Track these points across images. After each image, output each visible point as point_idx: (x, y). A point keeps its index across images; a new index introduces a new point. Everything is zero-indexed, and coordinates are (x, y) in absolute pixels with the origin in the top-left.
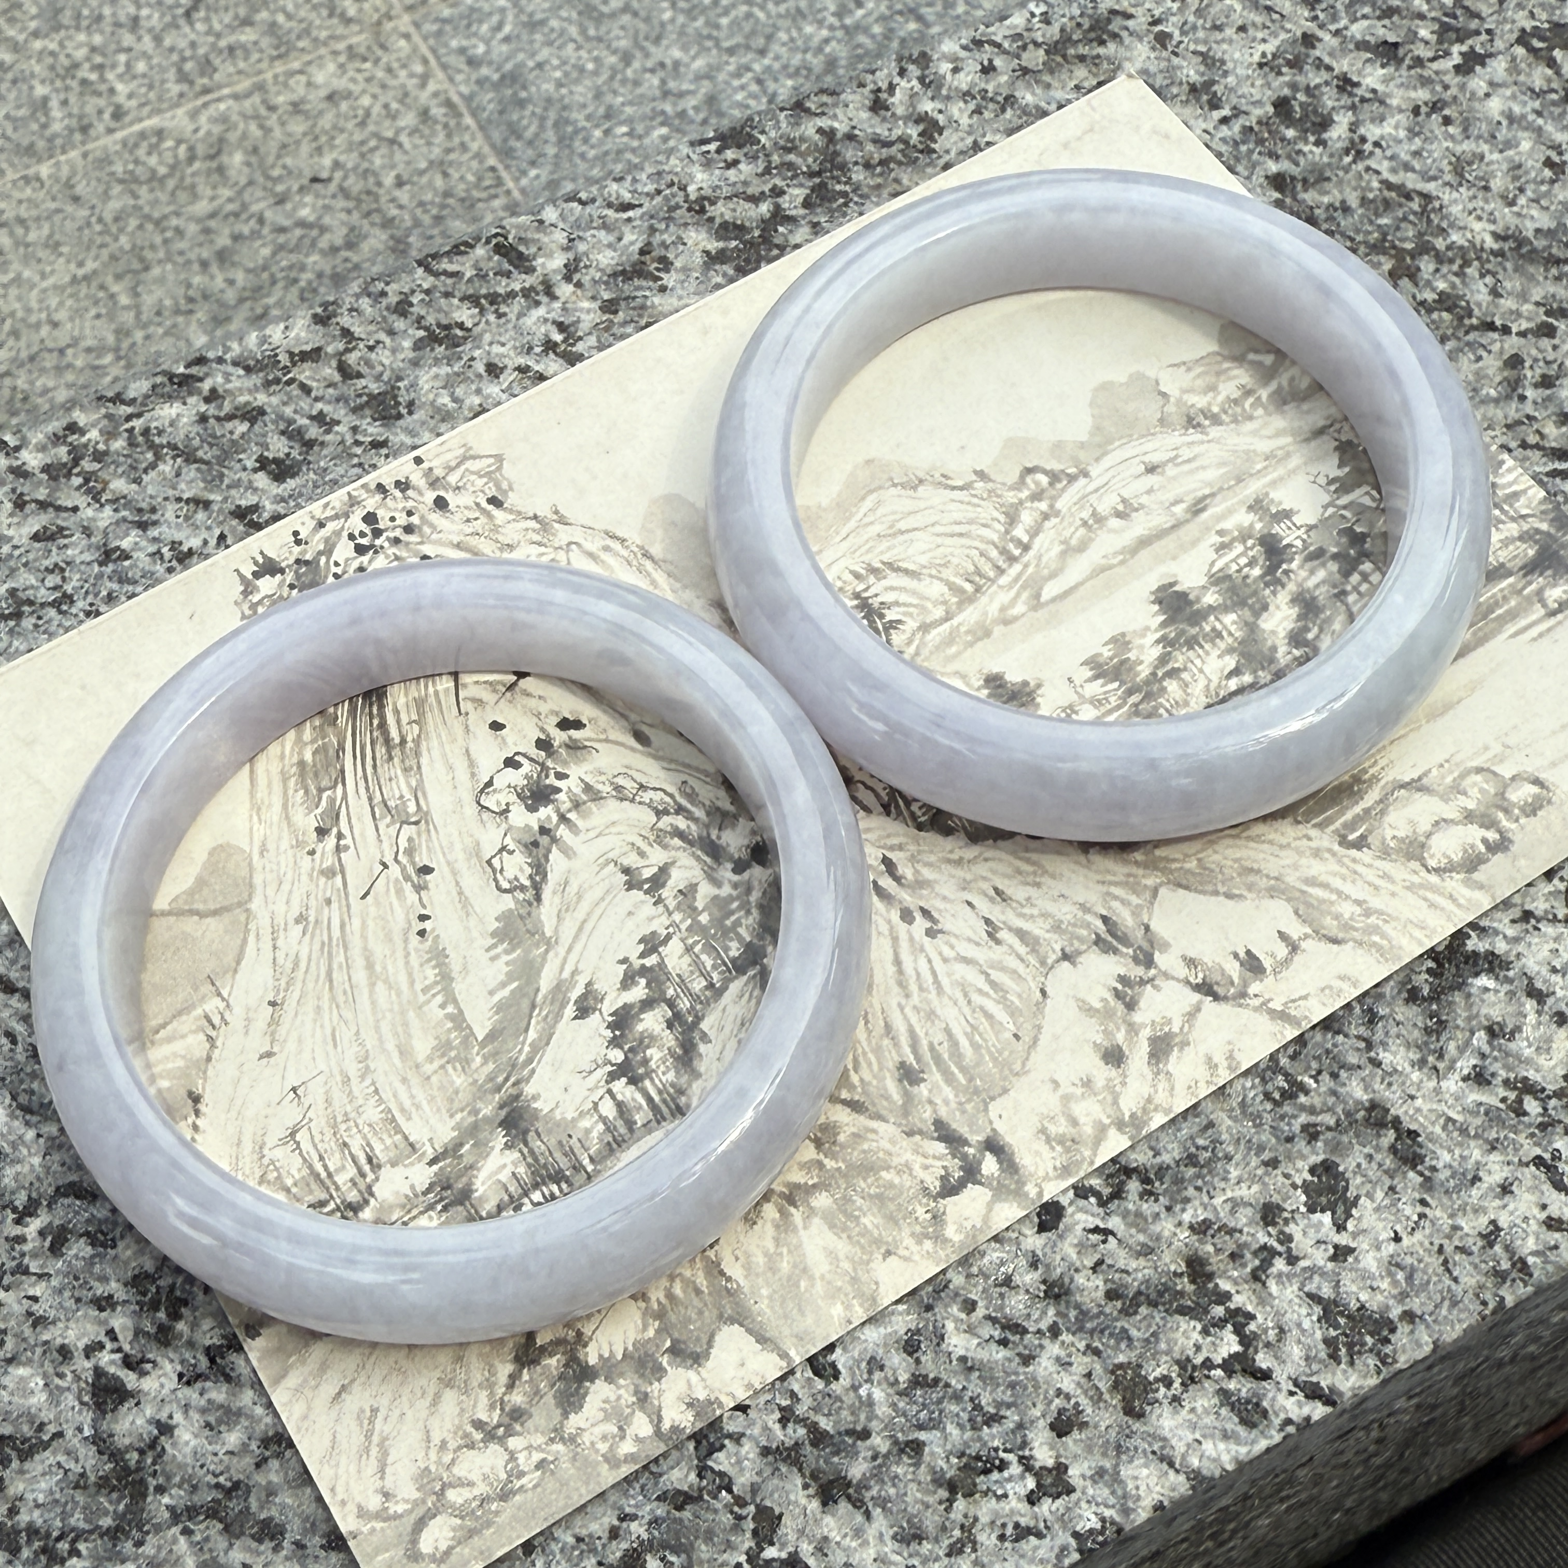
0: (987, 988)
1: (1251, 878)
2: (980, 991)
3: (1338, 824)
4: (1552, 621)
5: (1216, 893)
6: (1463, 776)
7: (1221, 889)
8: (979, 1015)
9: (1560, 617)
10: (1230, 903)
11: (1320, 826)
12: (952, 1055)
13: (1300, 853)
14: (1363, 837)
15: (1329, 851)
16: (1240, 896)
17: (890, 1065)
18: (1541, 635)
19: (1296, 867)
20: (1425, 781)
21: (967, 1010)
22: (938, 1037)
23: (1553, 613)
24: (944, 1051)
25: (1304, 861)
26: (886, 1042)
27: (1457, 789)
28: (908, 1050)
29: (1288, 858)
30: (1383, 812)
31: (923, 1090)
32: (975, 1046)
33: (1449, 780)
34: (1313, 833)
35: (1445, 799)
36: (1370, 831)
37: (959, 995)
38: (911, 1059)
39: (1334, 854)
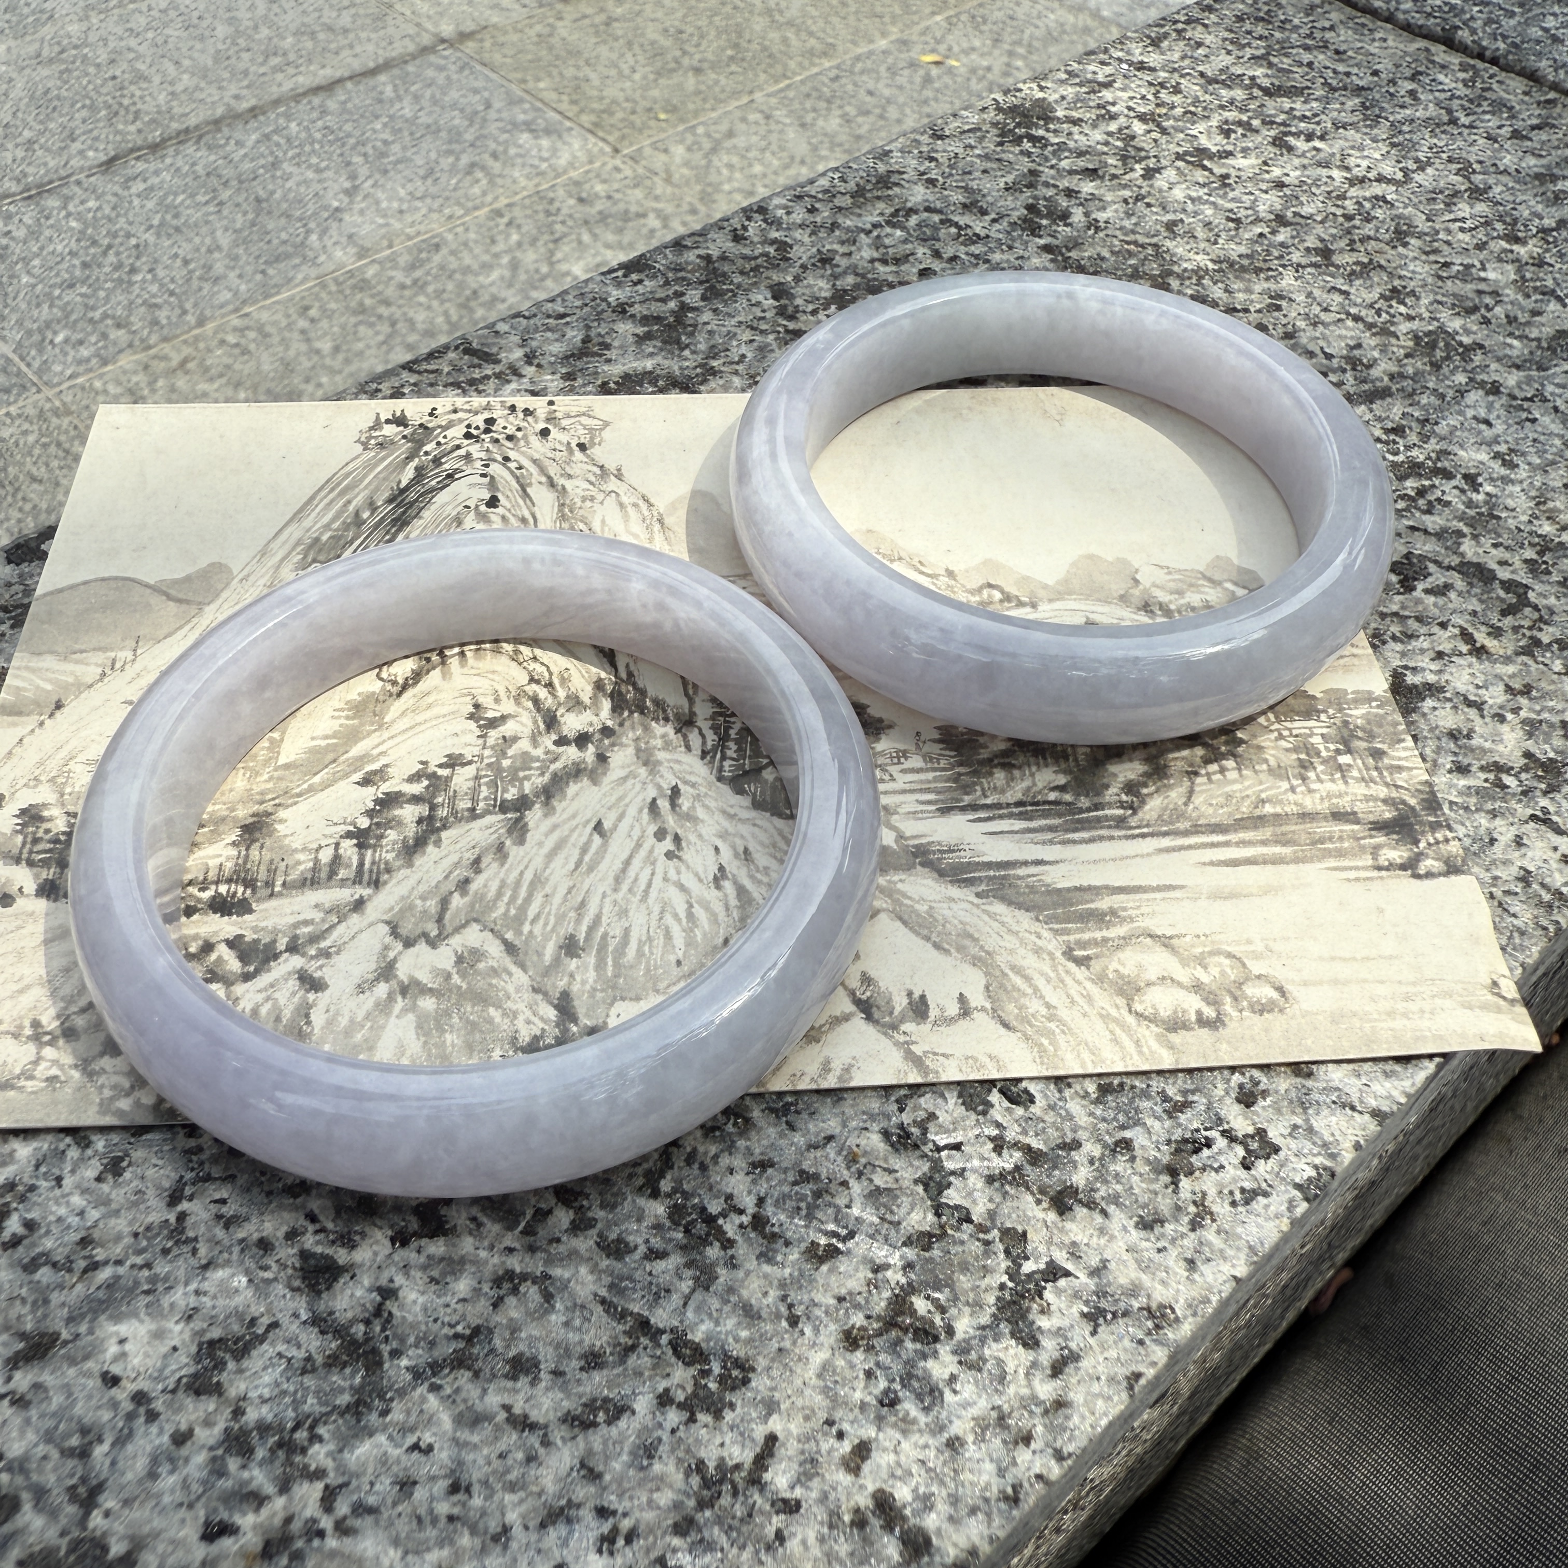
0: (683, 915)
1: (967, 942)
2: (676, 916)
3: (1072, 938)
4: (1375, 874)
5: (927, 939)
6: (1212, 953)
7: (934, 937)
8: (661, 933)
9: (1384, 873)
10: (935, 953)
11: (1056, 932)
12: (616, 950)
13: (1022, 941)
14: (1088, 958)
15: (1051, 954)
16: (947, 952)
17: (562, 932)
18: (1357, 879)
19: (1012, 952)
20: (1175, 942)
21: (654, 923)
22: (617, 931)
23: (1379, 868)
24: (612, 945)
25: (1022, 951)
26: (572, 914)
27: (1201, 961)
28: (584, 928)
29: (1010, 942)
30: (1118, 947)
31: (573, 964)
32: (640, 953)
33: (1198, 950)
34: (1046, 934)
35: (1184, 963)
36: (1097, 956)
37: (656, 909)
38: (581, 937)
39: (1053, 958)
